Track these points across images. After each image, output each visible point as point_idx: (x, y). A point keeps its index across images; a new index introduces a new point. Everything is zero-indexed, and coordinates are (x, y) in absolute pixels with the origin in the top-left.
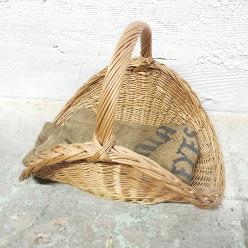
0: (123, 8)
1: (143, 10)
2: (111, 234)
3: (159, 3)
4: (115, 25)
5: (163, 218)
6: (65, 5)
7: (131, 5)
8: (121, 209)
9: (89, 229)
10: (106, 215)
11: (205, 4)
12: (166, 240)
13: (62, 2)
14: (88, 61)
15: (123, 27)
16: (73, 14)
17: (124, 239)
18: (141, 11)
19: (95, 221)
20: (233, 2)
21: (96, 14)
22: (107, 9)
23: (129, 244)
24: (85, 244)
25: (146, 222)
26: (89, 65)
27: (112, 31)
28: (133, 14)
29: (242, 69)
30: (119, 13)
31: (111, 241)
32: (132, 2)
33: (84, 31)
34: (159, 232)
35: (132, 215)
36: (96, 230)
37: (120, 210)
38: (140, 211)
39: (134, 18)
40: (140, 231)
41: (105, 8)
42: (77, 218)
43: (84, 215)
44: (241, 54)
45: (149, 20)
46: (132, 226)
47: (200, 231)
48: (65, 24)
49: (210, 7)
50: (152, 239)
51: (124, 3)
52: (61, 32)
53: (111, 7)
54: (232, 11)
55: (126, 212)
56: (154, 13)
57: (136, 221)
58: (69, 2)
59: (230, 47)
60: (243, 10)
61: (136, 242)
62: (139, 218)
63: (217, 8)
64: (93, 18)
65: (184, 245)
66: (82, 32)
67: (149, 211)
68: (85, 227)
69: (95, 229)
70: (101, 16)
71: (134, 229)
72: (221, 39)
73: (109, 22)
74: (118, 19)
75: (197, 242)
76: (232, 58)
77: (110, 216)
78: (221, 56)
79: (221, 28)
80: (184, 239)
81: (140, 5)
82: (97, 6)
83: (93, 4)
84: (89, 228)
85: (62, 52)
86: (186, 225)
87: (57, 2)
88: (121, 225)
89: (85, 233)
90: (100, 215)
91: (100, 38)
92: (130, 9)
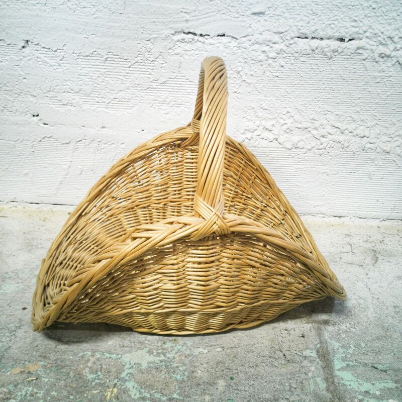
0: (136, 60)
1: (164, 62)
2: (116, 381)
3: (186, 54)
4: (127, 84)
5: (200, 353)
6: (54, 53)
7: (149, 56)
8: (133, 345)
9: (79, 376)
10: (107, 355)
11: (246, 57)
12: (204, 383)
13: (49, 49)
14: (85, 138)
15: (137, 86)
16: (65, 66)
17: (136, 386)
18: (162, 64)
19: (89, 364)
20: (283, 54)
21: (98, 67)
22: (114, 61)
23: (145, 392)
24: (71, 397)
25: (173, 360)
26: (87, 143)
27: (121, 92)
28: (151, 68)
29: (303, 148)
30: (132, 66)
31: (115, 390)
32: (149, 52)
33: (80, 92)
34: (193, 372)
35: (150, 352)
36: (91, 377)
37: (132, 347)
38: (163, 345)
39: (152, 73)
40: (163, 373)
41: (112, 59)
42: (59, 362)
43: (71, 358)
44: (299, 126)
45: (173, 77)
46: (149, 367)
47: (257, 366)
48: (53, 80)
49: (253, 60)
50: (182, 382)
51: (139, 53)
52: (45, 93)
53: (120, 58)
54: (282, 66)
55: (140, 348)
56: (180, 67)
57: (157, 359)
58: (60, 49)
59: (284, 117)
60: (295, 65)
61: (157, 389)
62: (161, 355)
63: (262, 62)
64: (95, 72)
65: (232, 387)
66: (78, 92)
67: (178, 345)
68: (72, 374)
69: (88, 375)
70: (105, 70)
71: (154, 371)
72: (272, 106)
73: (117, 79)
74: (130, 75)
75: (252, 382)
76: (288, 131)
77: (114, 356)
78: (274, 128)
79: (269, 89)
80: (232, 378)
81: (160, 57)
82: (100, 56)
83: (94, 53)
84: (79, 374)
85: (45, 124)
86: (234, 359)
87: (42, 49)
88: (132, 367)
89: (72, 381)
90: (98, 355)
91: (104, 102)
92: (146, 62)
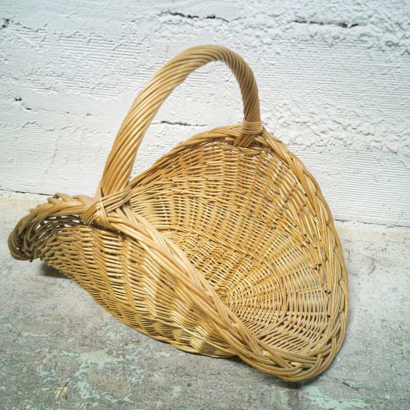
0: (121, 42)
1: (150, 46)
2: (68, 380)
3: (174, 37)
4: (111, 68)
5: (161, 356)
6: (35, 33)
7: (134, 38)
8: (94, 343)
10: (65, 353)
11: (238, 42)
12: (159, 387)
13: (30, 29)
14: (70, 125)
15: (123, 71)
16: (47, 48)
17: (88, 386)
18: (148, 47)
19: (44, 361)
20: (278, 40)
21: (81, 49)
22: (97, 43)
23: (96, 393)
24: (20, 393)
25: (132, 363)
26: (71, 131)
27: (106, 77)
28: (136, 51)
29: (301, 144)
30: (116, 49)
31: (66, 389)
32: (134, 34)
33: (63, 76)
34: (150, 376)
35: (110, 353)
36: (43, 373)
37: (92, 346)
38: (125, 346)
39: (138, 57)
40: (119, 374)
41: (95, 41)
42: (14, 357)
43: (27, 353)
44: (297, 120)
45: (161, 62)
46: (106, 368)
47: (219, 374)
48: (35, 63)
49: (246, 45)
50: (138, 384)
51: (123, 34)
52: (28, 76)
53: (103, 40)
54: (278, 53)
55: (100, 348)
56: (167, 52)
57: (115, 361)
58: (41, 30)
59: (280, 109)
60: (293, 52)
61: (108, 391)
62: (121, 356)
63: (256, 48)
64: (78, 55)
65: (188, 393)
66: (61, 76)
67: (140, 347)
68: (25, 369)
69: (41, 372)
70: (89, 53)
71: (109, 373)
72: (267, 97)
73: (101, 63)
74: (114, 58)
75: (210, 390)
76: (285, 125)
77: (71, 354)
78: (269, 122)
79: (264, 79)
80: (189, 385)
81: (146, 39)
82: (83, 37)
83: (77, 34)
84: (31, 370)
85: (28, 109)
86: (197, 365)
87: (23, 29)
88: (88, 367)
89: (24, 377)
90: (55, 352)
91: (88, 88)
92: (131, 44)
